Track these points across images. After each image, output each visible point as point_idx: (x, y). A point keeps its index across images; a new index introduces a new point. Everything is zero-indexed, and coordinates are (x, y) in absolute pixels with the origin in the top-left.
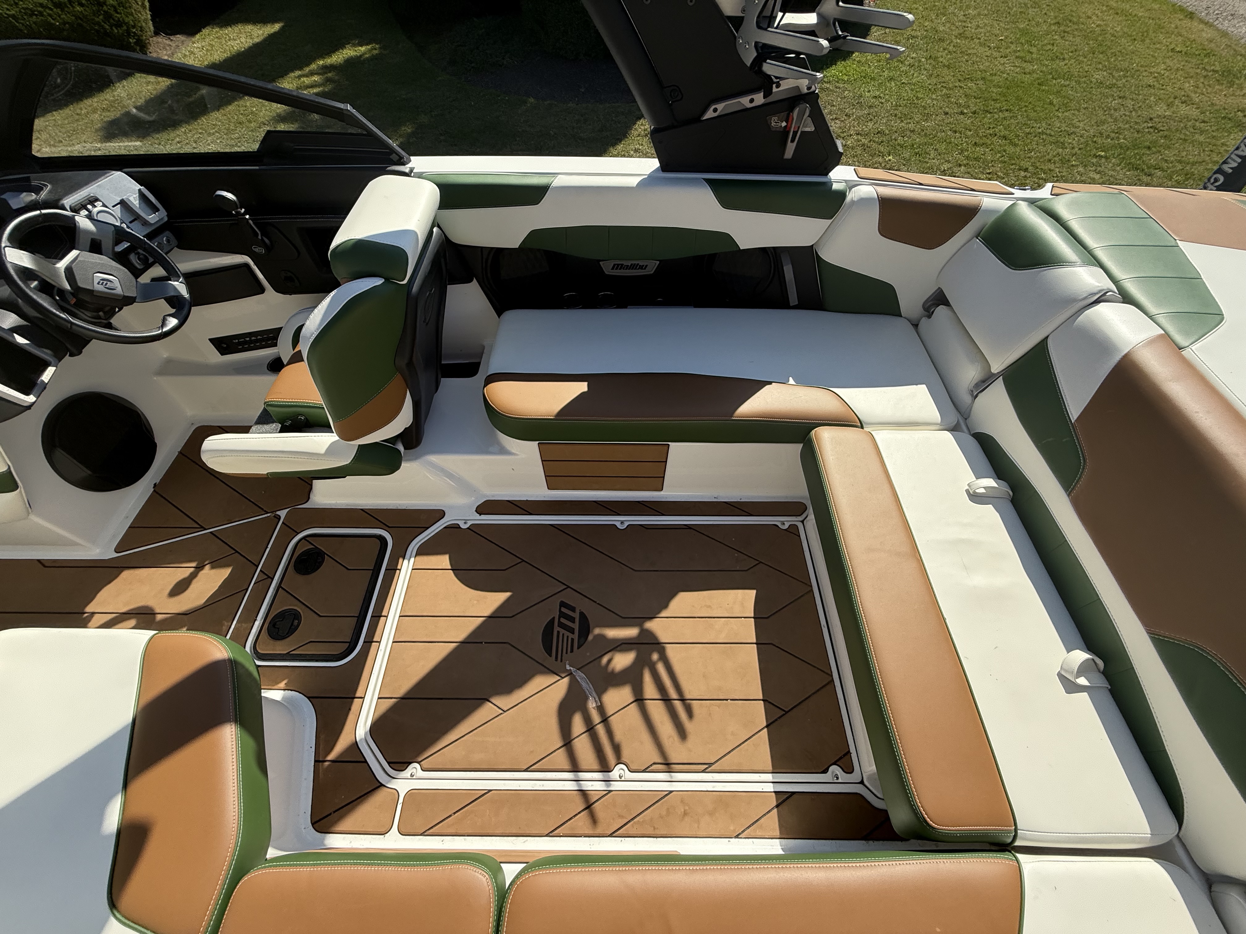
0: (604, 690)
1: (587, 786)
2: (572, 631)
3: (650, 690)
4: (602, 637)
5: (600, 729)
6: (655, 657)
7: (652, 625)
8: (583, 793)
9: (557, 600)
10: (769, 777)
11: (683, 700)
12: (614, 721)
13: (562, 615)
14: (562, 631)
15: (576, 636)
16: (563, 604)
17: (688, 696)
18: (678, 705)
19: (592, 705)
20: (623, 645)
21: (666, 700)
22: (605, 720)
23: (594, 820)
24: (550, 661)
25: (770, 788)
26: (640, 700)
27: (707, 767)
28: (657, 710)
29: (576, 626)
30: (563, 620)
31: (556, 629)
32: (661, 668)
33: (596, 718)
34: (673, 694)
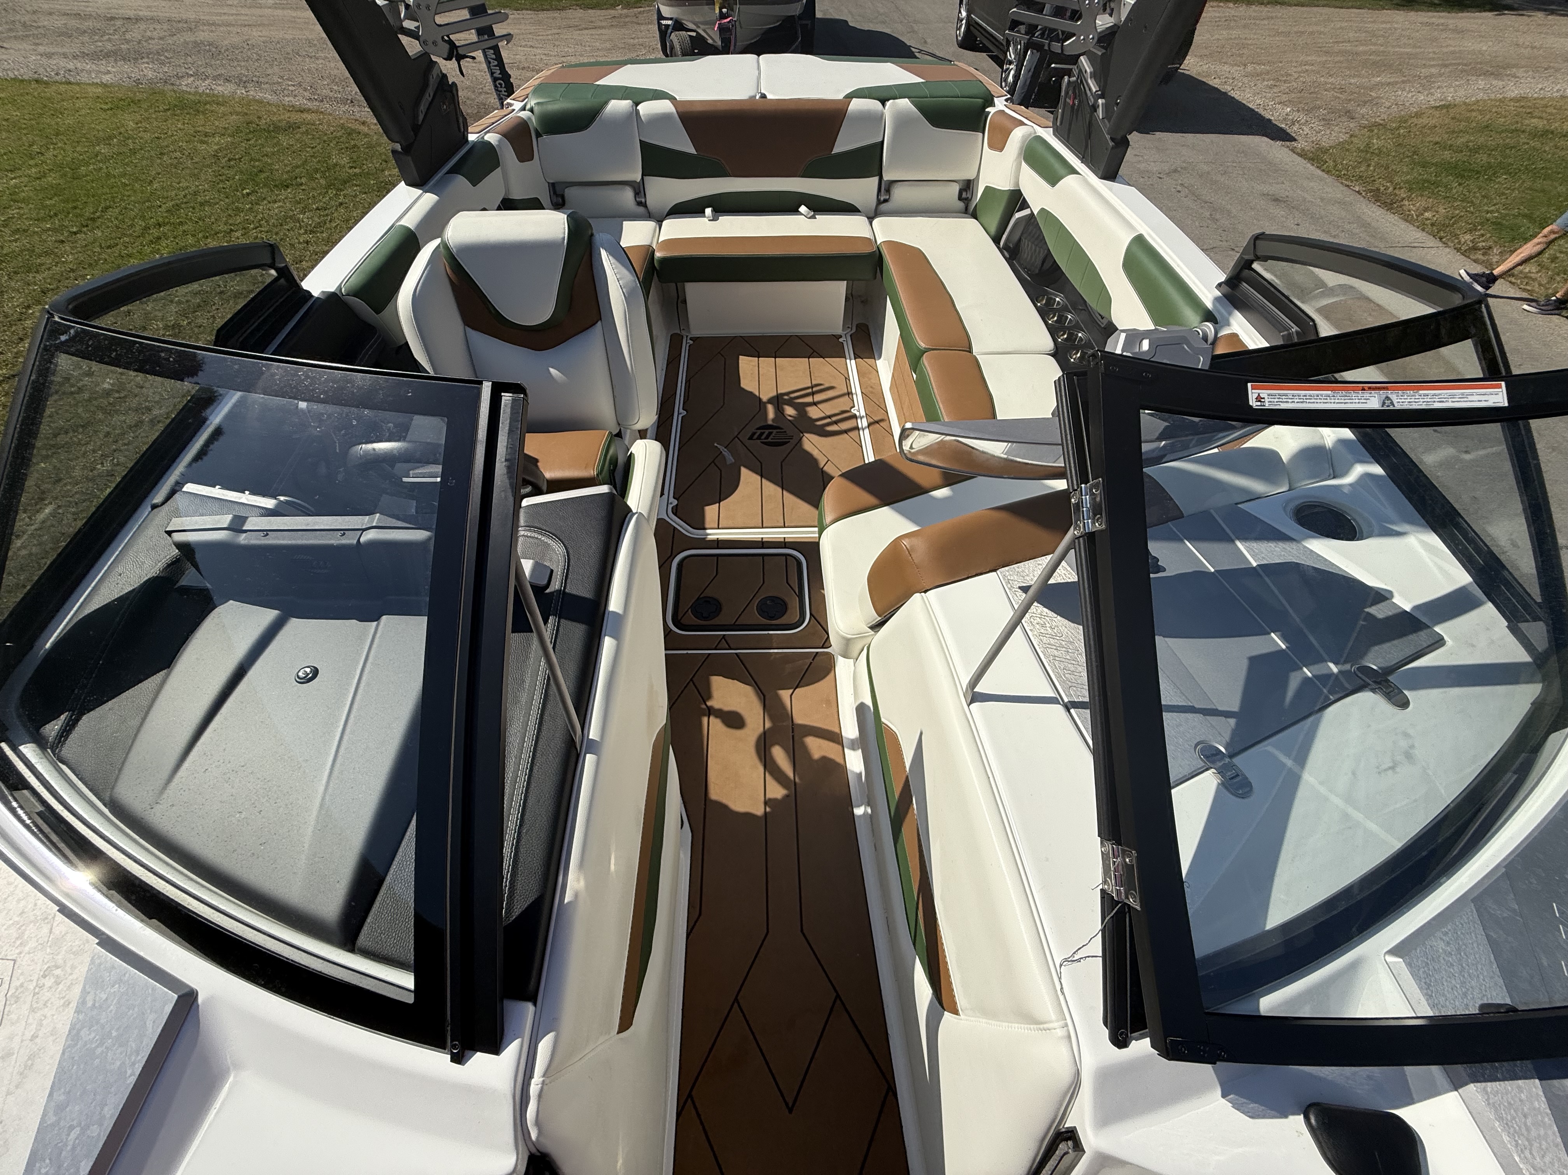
0: (810, 418)
1: (865, 424)
2: (770, 433)
3: (809, 399)
4: (773, 420)
5: (834, 419)
6: (786, 397)
7: (765, 398)
8: (869, 425)
9: (749, 443)
10: (848, 361)
11: (812, 387)
12: (828, 414)
13: (759, 438)
14: (771, 437)
15: (775, 431)
16: (751, 438)
17: (810, 385)
18: (814, 389)
19: (819, 423)
20: (779, 411)
21: (813, 394)
22: (829, 417)
23: (882, 420)
24: (793, 442)
25: (853, 362)
26: (815, 404)
27: (847, 379)
28: (818, 398)
29: (767, 432)
30: (763, 437)
31: (769, 440)
32: (793, 395)
33: (828, 420)
34: (810, 390)
